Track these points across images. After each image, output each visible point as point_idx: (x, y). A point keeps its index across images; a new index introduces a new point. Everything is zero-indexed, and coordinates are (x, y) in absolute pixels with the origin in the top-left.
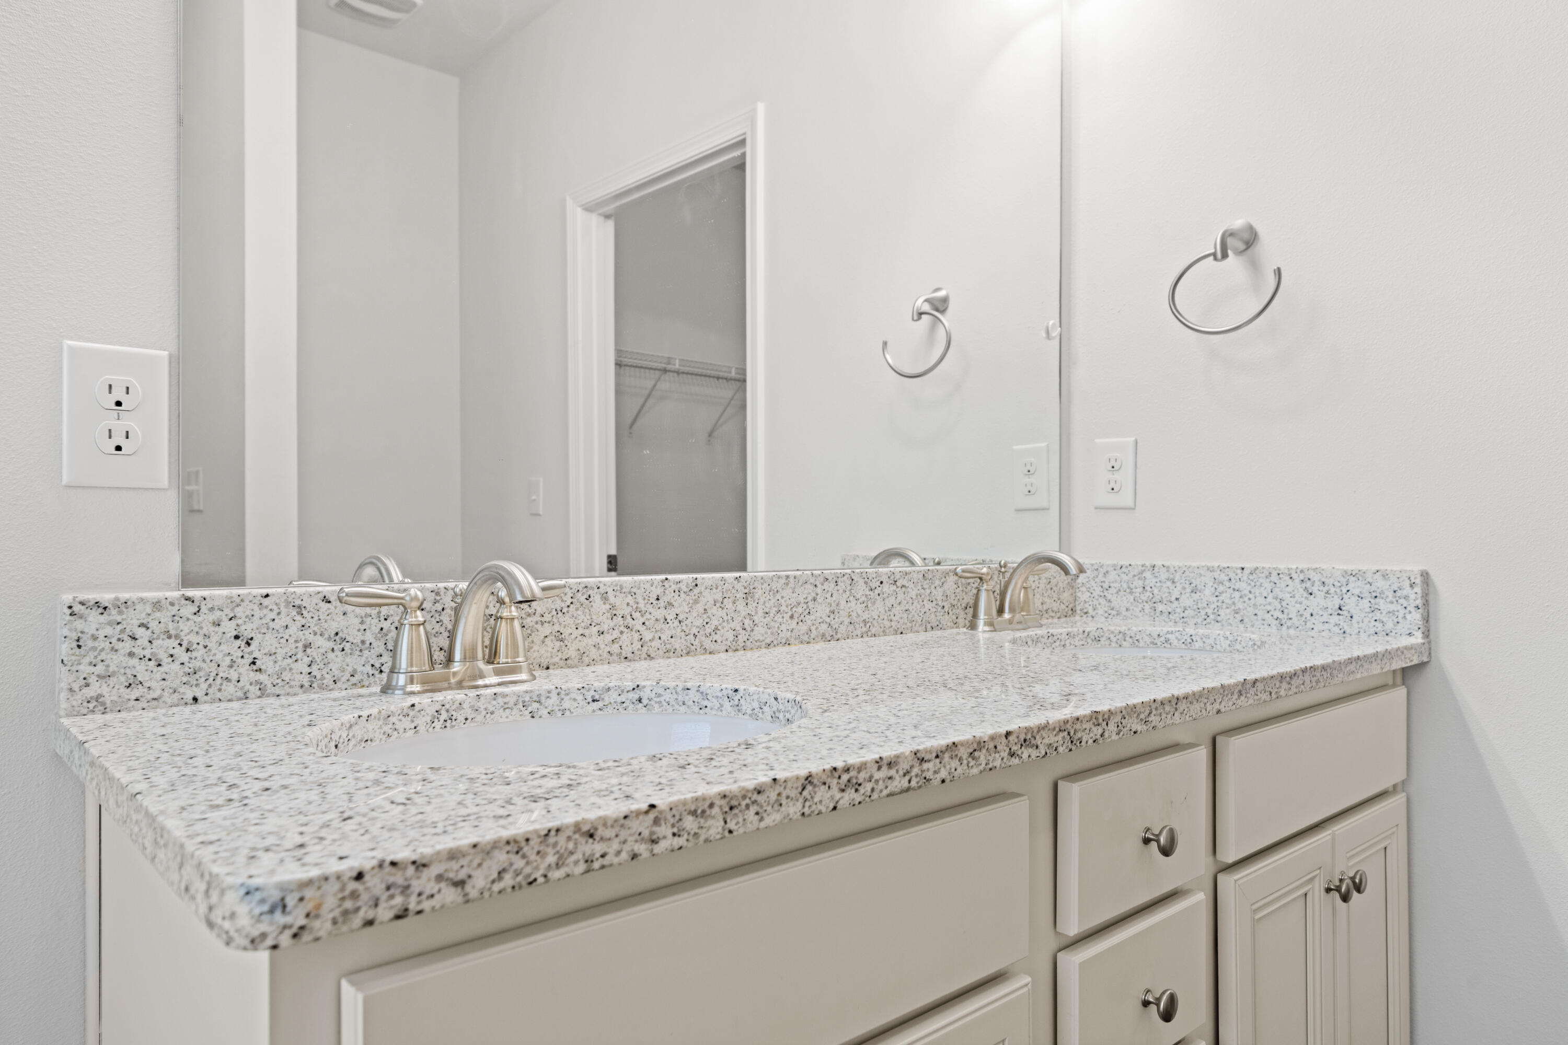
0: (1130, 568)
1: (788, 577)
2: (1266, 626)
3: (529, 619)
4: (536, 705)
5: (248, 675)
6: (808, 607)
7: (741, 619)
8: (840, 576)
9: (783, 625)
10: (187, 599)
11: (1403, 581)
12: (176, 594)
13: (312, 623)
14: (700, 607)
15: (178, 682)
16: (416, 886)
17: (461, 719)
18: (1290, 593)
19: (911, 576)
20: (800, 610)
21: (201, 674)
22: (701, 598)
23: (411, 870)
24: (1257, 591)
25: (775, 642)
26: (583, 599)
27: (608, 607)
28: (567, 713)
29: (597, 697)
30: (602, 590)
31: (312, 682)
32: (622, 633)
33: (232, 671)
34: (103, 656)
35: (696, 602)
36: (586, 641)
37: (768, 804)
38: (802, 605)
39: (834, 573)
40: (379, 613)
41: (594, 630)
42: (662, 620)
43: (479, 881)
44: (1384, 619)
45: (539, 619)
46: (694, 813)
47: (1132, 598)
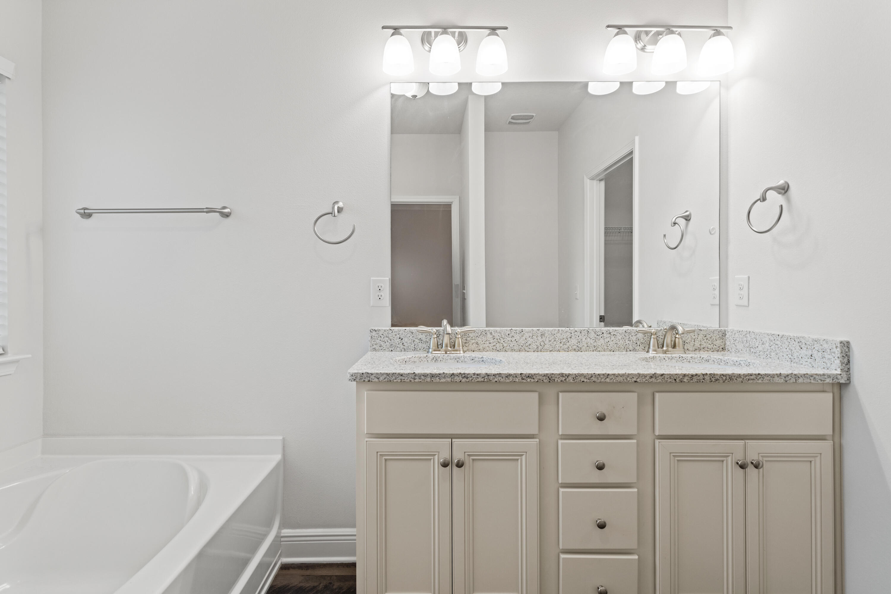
0: (742, 332)
1: (559, 330)
2: (786, 361)
3: (468, 338)
4: (458, 359)
5: (402, 346)
6: (568, 340)
7: (539, 342)
8: (582, 330)
9: (557, 345)
10: (390, 330)
11: (833, 345)
12: (388, 328)
13: (415, 336)
14: (524, 338)
15: (388, 346)
16: (371, 377)
17: (439, 360)
18: (794, 347)
19: (618, 331)
20: (564, 341)
21: (393, 345)
22: (524, 335)
23: (370, 374)
24: (783, 345)
25: (553, 350)
26: (484, 334)
27: (492, 336)
28: (466, 362)
29: (473, 359)
30: (490, 331)
31: (415, 349)
32: (497, 343)
33: (399, 345)
34: (376, 340)
35: (522, 336)
36: (485, 345)
37: (442, 377)
38: (565, 339)
39: (580, 329)
40: (430, 334)
41: (488, 342)
42: (510, 341)
43: (381, 379)
44: (827, 362)
45: (471, 338)
46: (424, 376)
47: (743, 345)
